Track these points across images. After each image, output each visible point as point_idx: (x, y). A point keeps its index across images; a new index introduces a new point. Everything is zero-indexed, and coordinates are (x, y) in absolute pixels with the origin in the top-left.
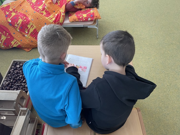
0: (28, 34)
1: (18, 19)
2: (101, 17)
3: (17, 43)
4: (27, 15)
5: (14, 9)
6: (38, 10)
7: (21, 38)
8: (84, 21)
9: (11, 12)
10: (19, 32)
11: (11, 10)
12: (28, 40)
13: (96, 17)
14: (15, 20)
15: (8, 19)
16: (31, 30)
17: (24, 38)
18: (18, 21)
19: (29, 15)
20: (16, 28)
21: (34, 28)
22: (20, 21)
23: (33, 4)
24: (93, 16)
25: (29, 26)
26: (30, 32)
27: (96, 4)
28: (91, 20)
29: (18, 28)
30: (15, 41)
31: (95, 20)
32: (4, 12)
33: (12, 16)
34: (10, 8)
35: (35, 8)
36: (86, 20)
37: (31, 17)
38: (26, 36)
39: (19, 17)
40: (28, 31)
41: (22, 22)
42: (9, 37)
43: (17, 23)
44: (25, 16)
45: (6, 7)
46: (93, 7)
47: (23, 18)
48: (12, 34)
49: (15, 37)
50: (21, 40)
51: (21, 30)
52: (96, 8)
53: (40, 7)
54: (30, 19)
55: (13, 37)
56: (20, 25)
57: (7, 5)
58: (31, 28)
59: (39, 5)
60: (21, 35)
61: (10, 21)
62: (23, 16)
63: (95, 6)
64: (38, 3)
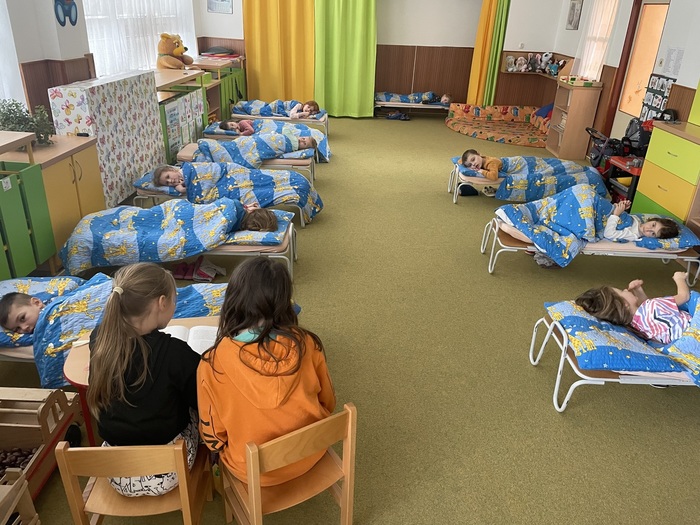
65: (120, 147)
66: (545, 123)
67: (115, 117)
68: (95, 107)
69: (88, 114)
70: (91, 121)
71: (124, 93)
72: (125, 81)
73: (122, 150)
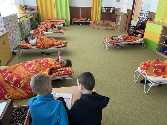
0: (19, 88)
1: (13, 78)
2: (74, 72)
3: (10, 96)
4: (21, 74)
5: (10, 71)
6: (29, 70)
7: (13, 91)
8: (63, 75)
9: (8, 73)
10: (12, 87)
11: (7, 72)
12: (19, 92)
13: (71, 71)
14: (10, 78)
15: (5, 78)
16: (23, 85)
17: (16, 91)
18: (13, 79)
19: (22, 74)
20: (10, 84)
21: (25, 83)
22: (15, 79)
23: (25, 67)
24: (68, 71)
25: (21, 82)
26: (21, 86)
27: (70, 64)
28: (68, 74)
29: (12, 84)
30: (8, 94)
31: (70, 74)
32: (1, 73)
33: (8, 76)
34: (6, 71)
35: (27, 69)
36: (64, 74)
37: (24, 75)
38: (18, 89)
39: (14, 76)
40: (20, 86)
41: (16, 80)
42: (3, 92)
43: (12, 80)
44: (19, 75)
45: (3, 70)
46: (68, 66)
47: (17, 76)
48: (7, 89)
49: (8, 91)
50: (13, 93)
51: (15, 86)
52: (70, 67)
53: (31, 69)
54: (22, 77)
55: (7, 91)
56: (14, 82)
57: (4, 69)
58: (22, 83)
59: (30, 67)
60: (13, 89)
61: (7, 79)
62: (17, 75)
63: (69, 65)
64: (29, 66)
65: (12, 34)
66: (114, 24)
67: (10, 26)
68: (5, 23)
69: (4, 25)
70: (5, 26)
71: (11, 19)
72: (11, 16)
73: (13, 35)
